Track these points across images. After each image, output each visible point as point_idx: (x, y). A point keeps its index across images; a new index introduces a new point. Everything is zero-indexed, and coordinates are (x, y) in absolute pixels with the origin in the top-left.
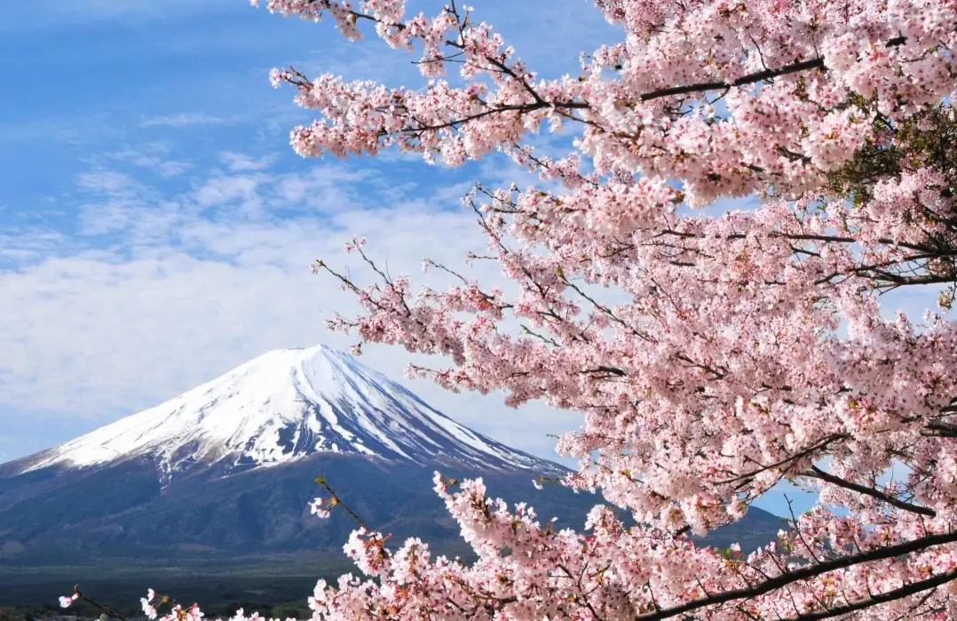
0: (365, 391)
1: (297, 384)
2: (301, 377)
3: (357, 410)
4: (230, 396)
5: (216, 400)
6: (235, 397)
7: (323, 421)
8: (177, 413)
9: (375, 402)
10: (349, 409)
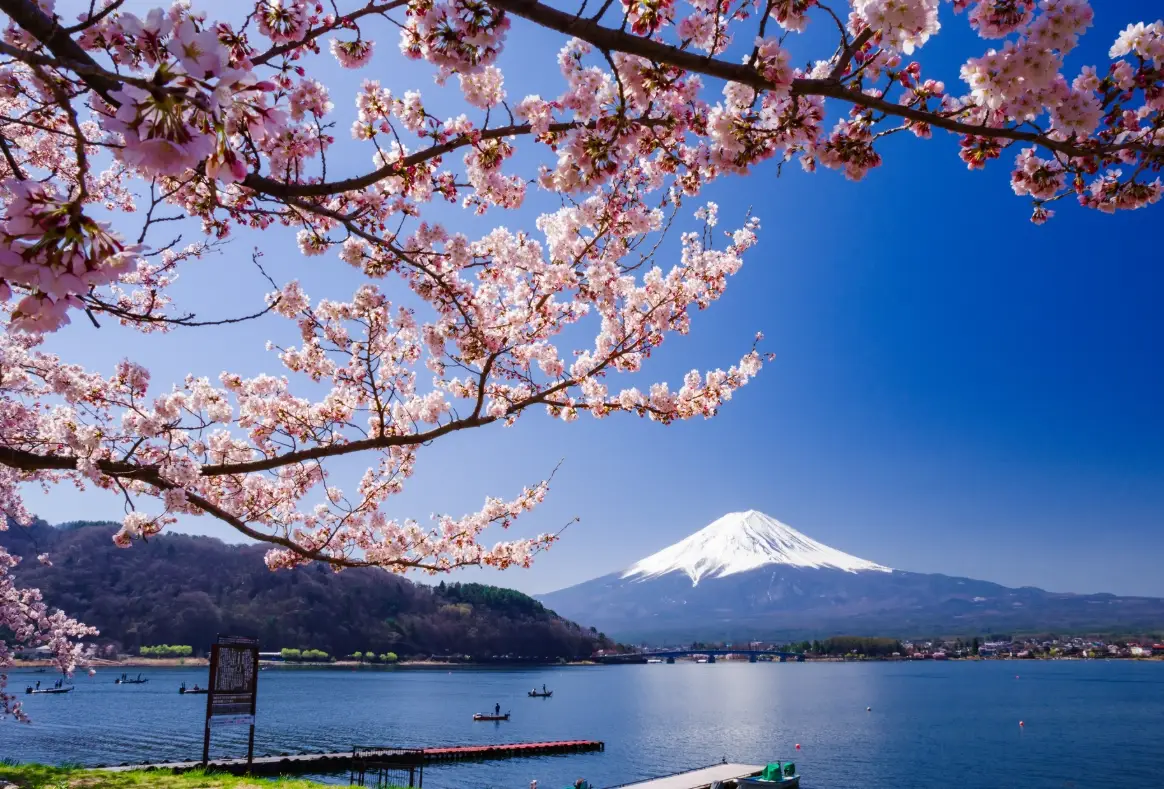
0: (779, 532)
1: (745, 529)
3: (777, 541)
7: (764, 547)
8: (691, 545)
9: (785, 538)
10: (773, 540)
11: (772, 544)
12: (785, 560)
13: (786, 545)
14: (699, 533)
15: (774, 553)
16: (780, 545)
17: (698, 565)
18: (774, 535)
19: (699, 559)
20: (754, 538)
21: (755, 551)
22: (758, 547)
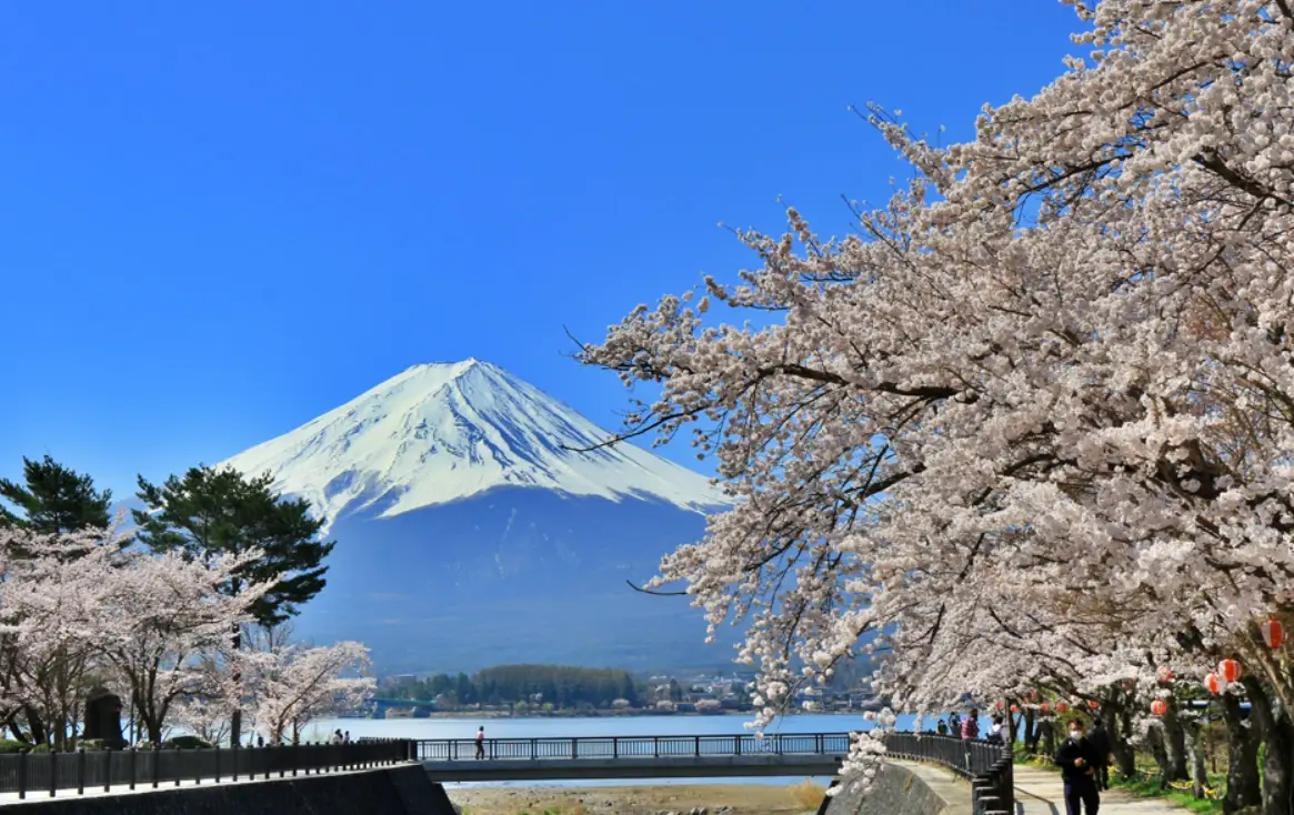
0: (532, 413)
1: (453, 406)
2: (457, 396)
3: (528, 434)
4: (377, 420)
5: (361, 425)
6: (382, 421)
7: (494, 448)
8: (318, 440)
9: (545, 424)
10: (518, 432)
11: (516, 441)
12: (543, 481)
13: (548, 446)
14: (341, 412)
15: (521, 465)
16: (536, 445)
17: (335, 487)
18: (521, 421)
19: (335, 473)
20: (471, 427)
21: (474, 459)
22: (481, 447)
